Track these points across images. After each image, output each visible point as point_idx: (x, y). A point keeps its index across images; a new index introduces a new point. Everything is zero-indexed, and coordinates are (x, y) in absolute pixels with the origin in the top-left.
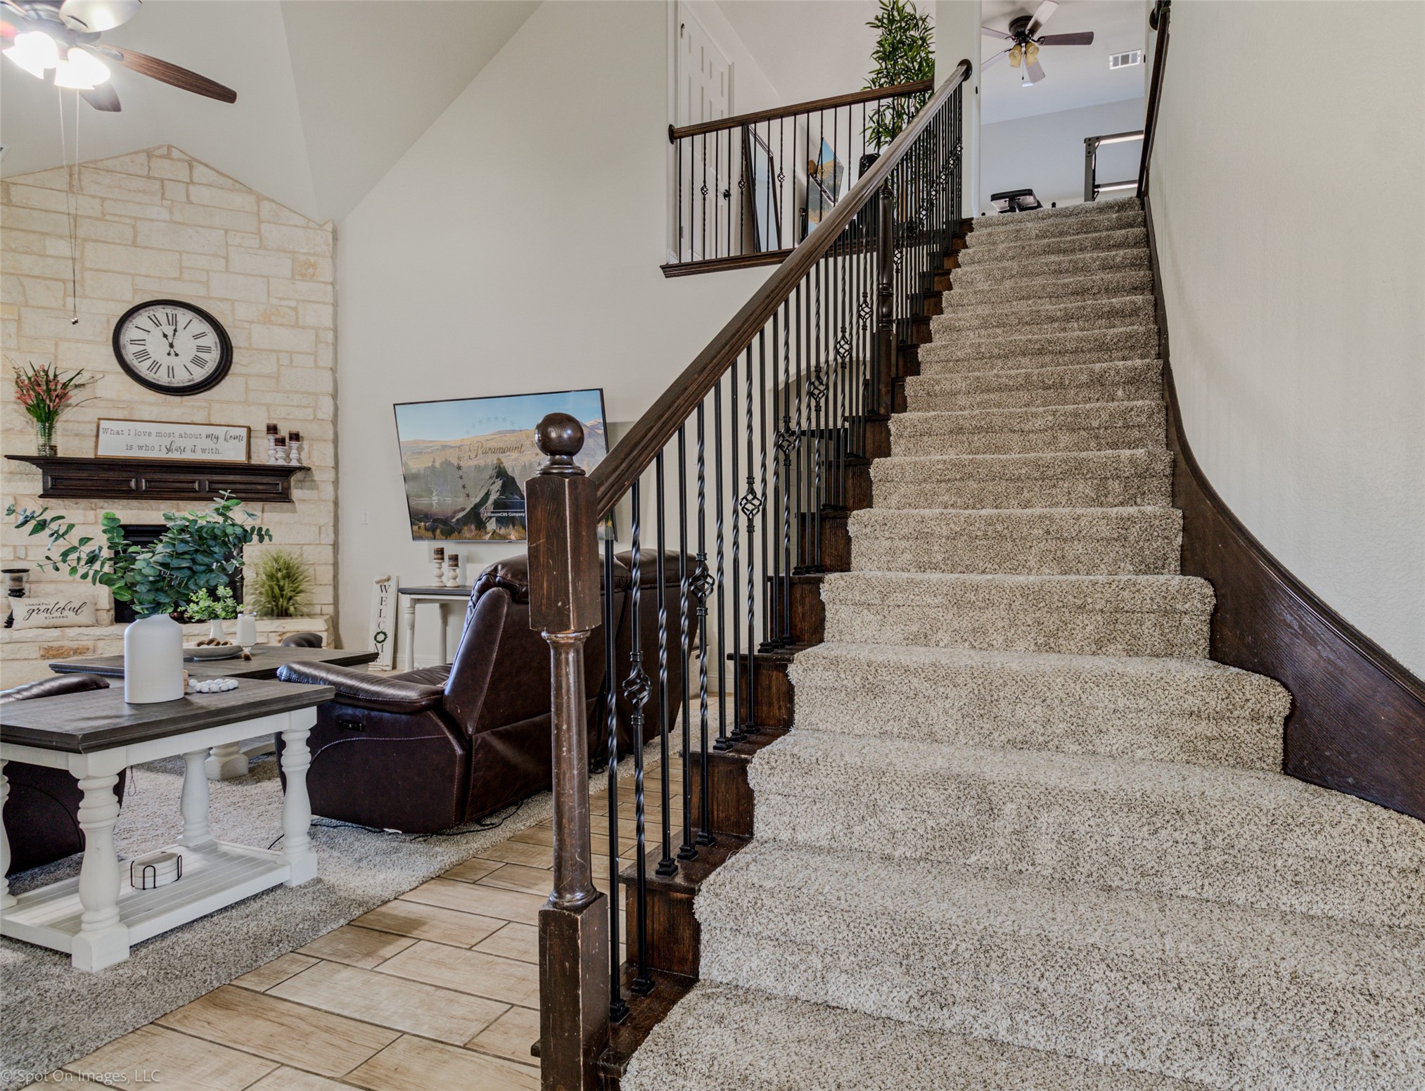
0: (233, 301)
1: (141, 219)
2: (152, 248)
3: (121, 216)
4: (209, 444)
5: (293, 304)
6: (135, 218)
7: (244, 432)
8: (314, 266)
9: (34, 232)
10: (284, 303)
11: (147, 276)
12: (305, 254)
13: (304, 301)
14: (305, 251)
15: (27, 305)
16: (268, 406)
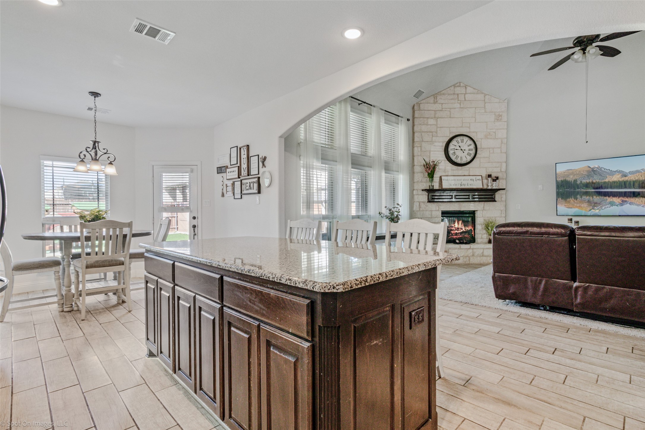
0: (477, 133)
1: (452, 108)
2: (455, 118)
3: (446, 108)
4: (472, 182)
5: (494, 131)
6: (450, 108)
7: (480, 177)
8: (501, 116)
9: (425, 118)
10: (491, 131)
11: (453, 127)
12: (498, 112)
13: (497, 129)
14: (498, 111)
15: (423, 141)
16: (486, 168)
